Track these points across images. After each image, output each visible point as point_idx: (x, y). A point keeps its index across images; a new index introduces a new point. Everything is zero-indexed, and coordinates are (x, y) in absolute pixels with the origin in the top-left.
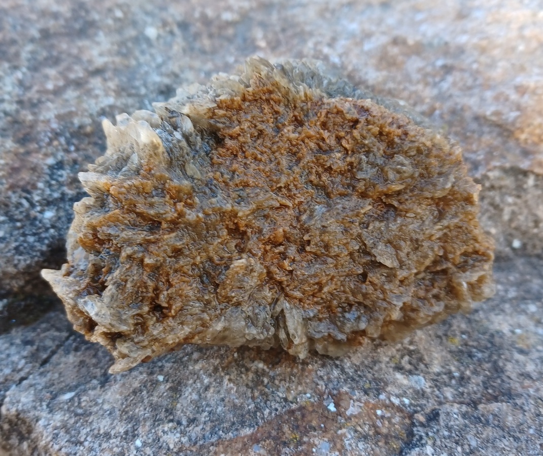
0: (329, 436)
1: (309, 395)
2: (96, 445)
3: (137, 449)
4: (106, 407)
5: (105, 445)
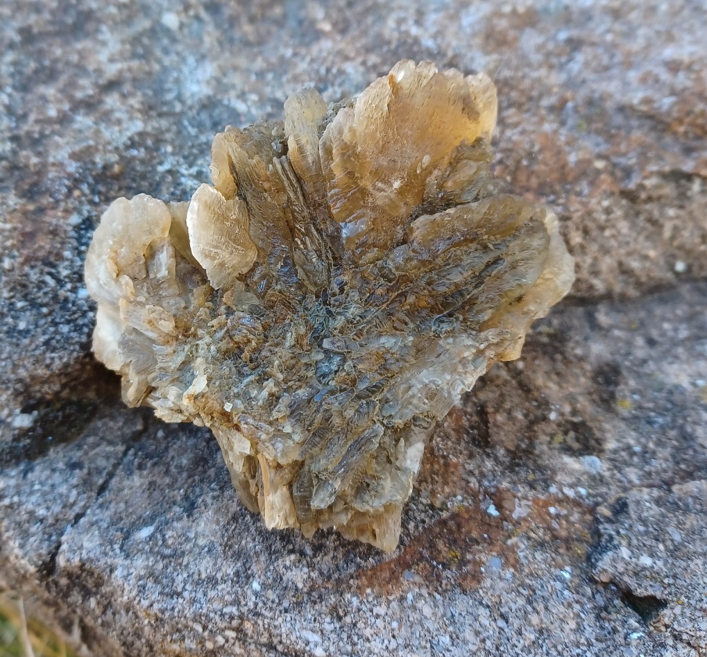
0: (498, 548)
1: (459, 498)
2: (200, 595)
3: (256, 594)
4: (201, 542)
5: (211, 594)
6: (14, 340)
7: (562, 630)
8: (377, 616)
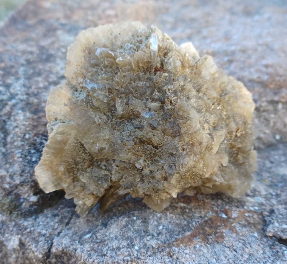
0: (228, 228)
1: (211, 213)
2: (114, 254)
3: (137, 251)
4: (112, 236)
5: (119, 253)
6: (31, 165)
7: (258, 254)
8: (186, 254)
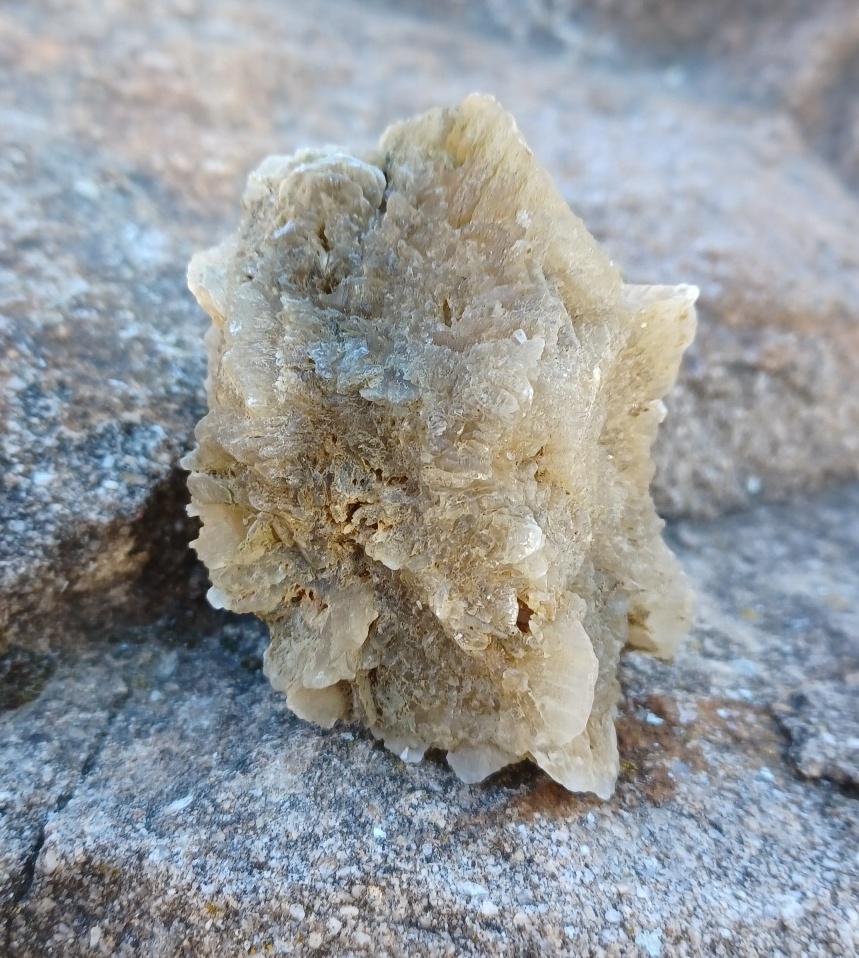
0: (677, 754)
3: (382, 842)
7: (788, 834)
8: (559, 843)
